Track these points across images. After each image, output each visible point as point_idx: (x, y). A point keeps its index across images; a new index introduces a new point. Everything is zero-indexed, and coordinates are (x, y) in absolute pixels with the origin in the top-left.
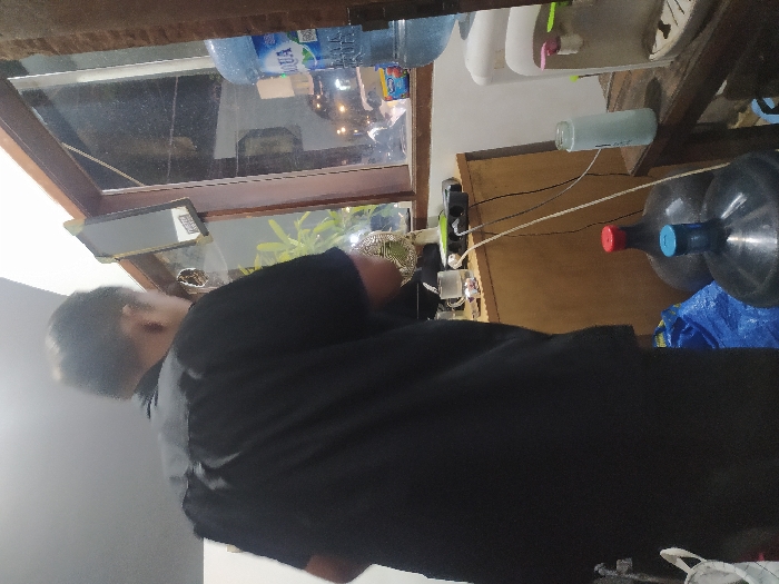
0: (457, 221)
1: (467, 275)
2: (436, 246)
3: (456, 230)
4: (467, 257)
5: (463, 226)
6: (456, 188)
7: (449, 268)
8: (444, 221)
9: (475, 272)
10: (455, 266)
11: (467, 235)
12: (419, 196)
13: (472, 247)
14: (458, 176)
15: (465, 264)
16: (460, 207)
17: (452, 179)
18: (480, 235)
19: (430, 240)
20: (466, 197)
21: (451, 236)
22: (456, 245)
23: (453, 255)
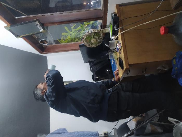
0: (116, 25)
1: (118, 42)
2: (109, 33)
3: (115, 28)
4: (118, 36)
5: (117, 27)
6: (115, 15)
7: (112, 40)
8: (112, 26)
9: (120, 41)
10: (114, 39)
11: (118, 30)
12: (104, 18)
13: (120, 33)
14: (116, 12)
15: (117, 39)
16: (117, 21)
17: (114, 13)
18: (122, 30)
19: (107, 31)
20: (118, 18)
21: (114, 30)
22: (115, 33)
23: (114, 36)
